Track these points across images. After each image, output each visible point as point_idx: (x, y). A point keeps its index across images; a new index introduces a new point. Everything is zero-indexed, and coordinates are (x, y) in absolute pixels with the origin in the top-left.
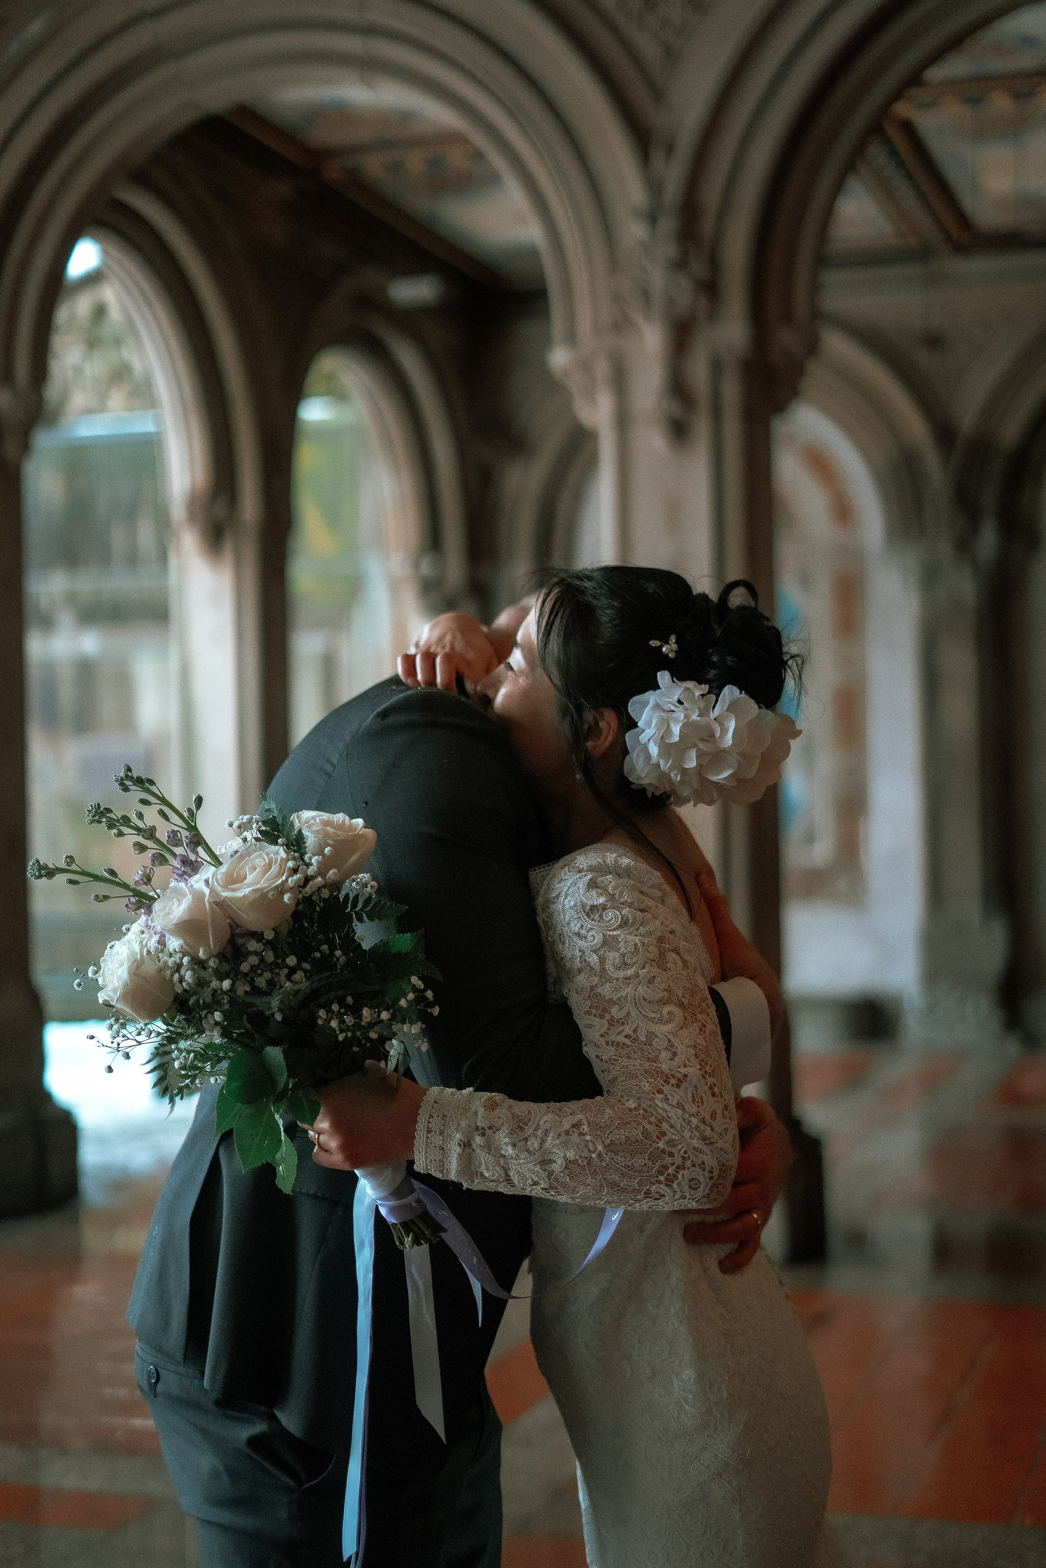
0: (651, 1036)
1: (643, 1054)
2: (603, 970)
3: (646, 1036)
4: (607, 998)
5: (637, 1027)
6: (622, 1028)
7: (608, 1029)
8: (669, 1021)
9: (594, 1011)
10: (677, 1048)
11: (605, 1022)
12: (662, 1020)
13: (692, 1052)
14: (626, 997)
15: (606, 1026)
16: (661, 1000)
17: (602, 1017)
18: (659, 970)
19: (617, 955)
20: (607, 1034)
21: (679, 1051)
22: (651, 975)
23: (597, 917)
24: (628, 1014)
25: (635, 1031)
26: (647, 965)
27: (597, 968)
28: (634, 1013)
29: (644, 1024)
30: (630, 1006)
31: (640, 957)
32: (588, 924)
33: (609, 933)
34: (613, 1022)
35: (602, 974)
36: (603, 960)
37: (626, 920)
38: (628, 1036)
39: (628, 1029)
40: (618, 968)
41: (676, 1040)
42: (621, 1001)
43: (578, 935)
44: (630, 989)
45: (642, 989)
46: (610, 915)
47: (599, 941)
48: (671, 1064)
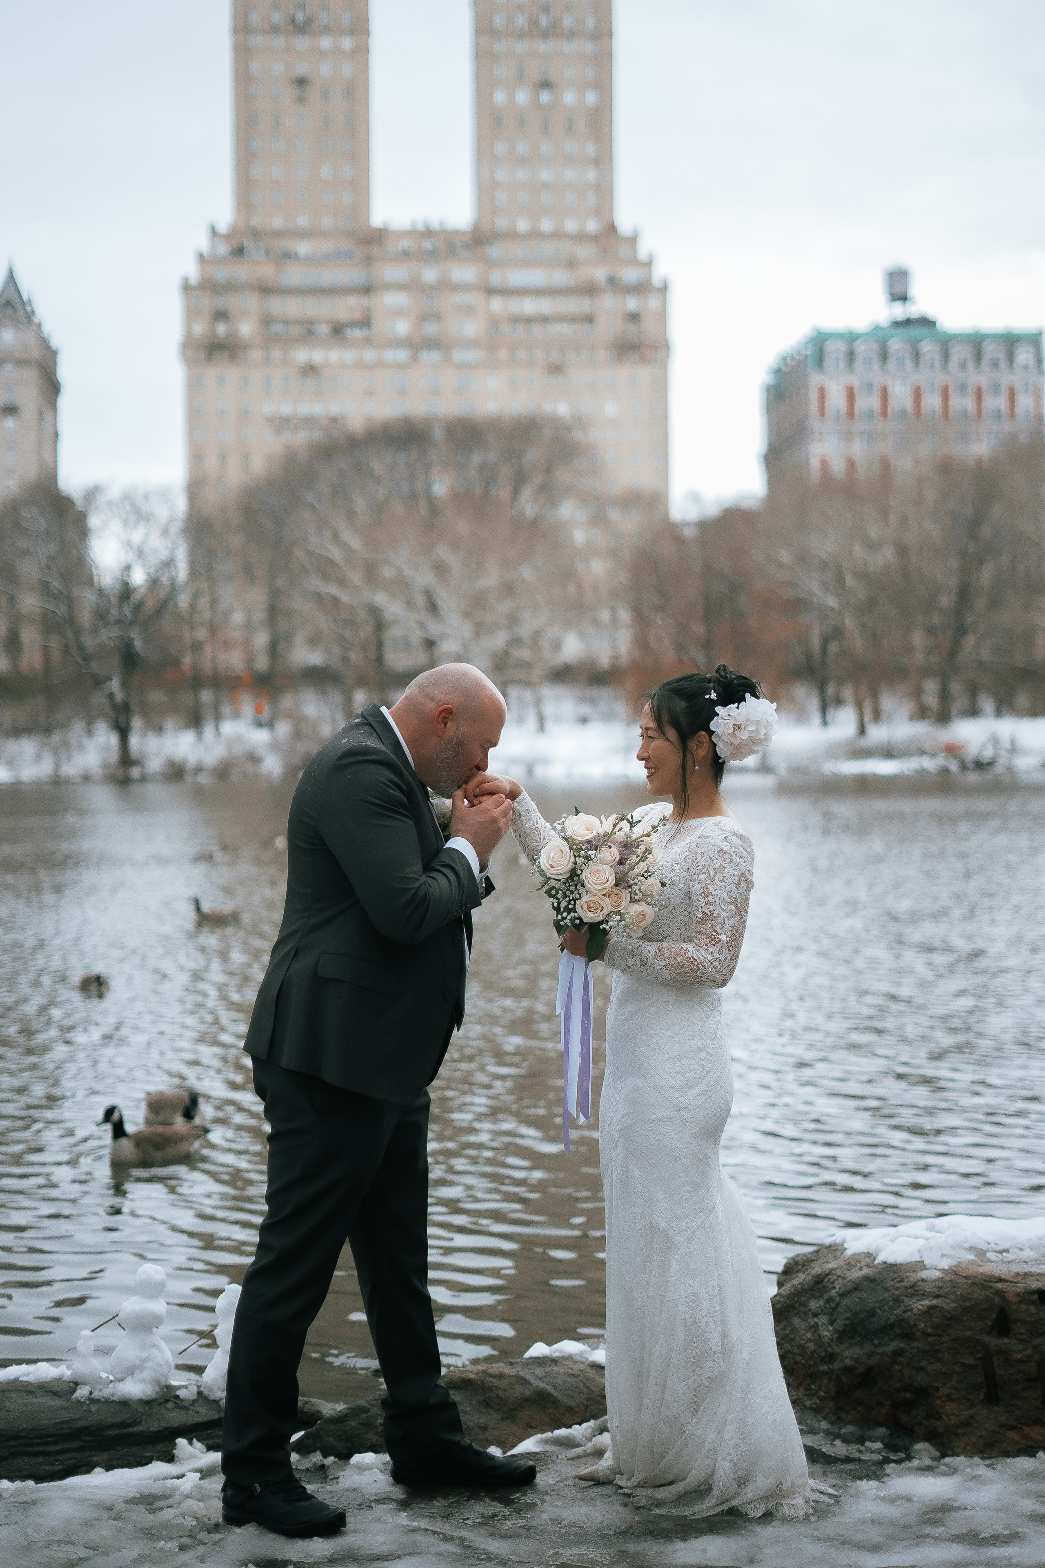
0: (719, 915)
1: (711, 922)
2: (714, 878)
3: (717, 915)
6: (709, 907)
7: (705, 906)
9: (703, 895)
11: (705, 901)
13: (730, 929)
14: (717, 895)
15: (704, 903)
16: (730, 903)
19: (722, 875)
20: (703, 907)
23: (721, 855)
24: (715, 902)
25: (714, 910)
28: (717, 903)
29: (718, 909)
30: (717, 899)
31: (730, 880)
32: (717, 856)
33: (723, 865)
34: (708, 903)
35: (713, 880)
36: (715, 874)
37: (732, 861)
38: (710, 911)
39: (712, 908)
40: (720, 881)
41: (727, 922)
42: (714, 896)
43: (711, 858)
44: (721, 892)
45: (725, 894)
46: (726, 856)
47: (718, 865)
48: (719, 930)
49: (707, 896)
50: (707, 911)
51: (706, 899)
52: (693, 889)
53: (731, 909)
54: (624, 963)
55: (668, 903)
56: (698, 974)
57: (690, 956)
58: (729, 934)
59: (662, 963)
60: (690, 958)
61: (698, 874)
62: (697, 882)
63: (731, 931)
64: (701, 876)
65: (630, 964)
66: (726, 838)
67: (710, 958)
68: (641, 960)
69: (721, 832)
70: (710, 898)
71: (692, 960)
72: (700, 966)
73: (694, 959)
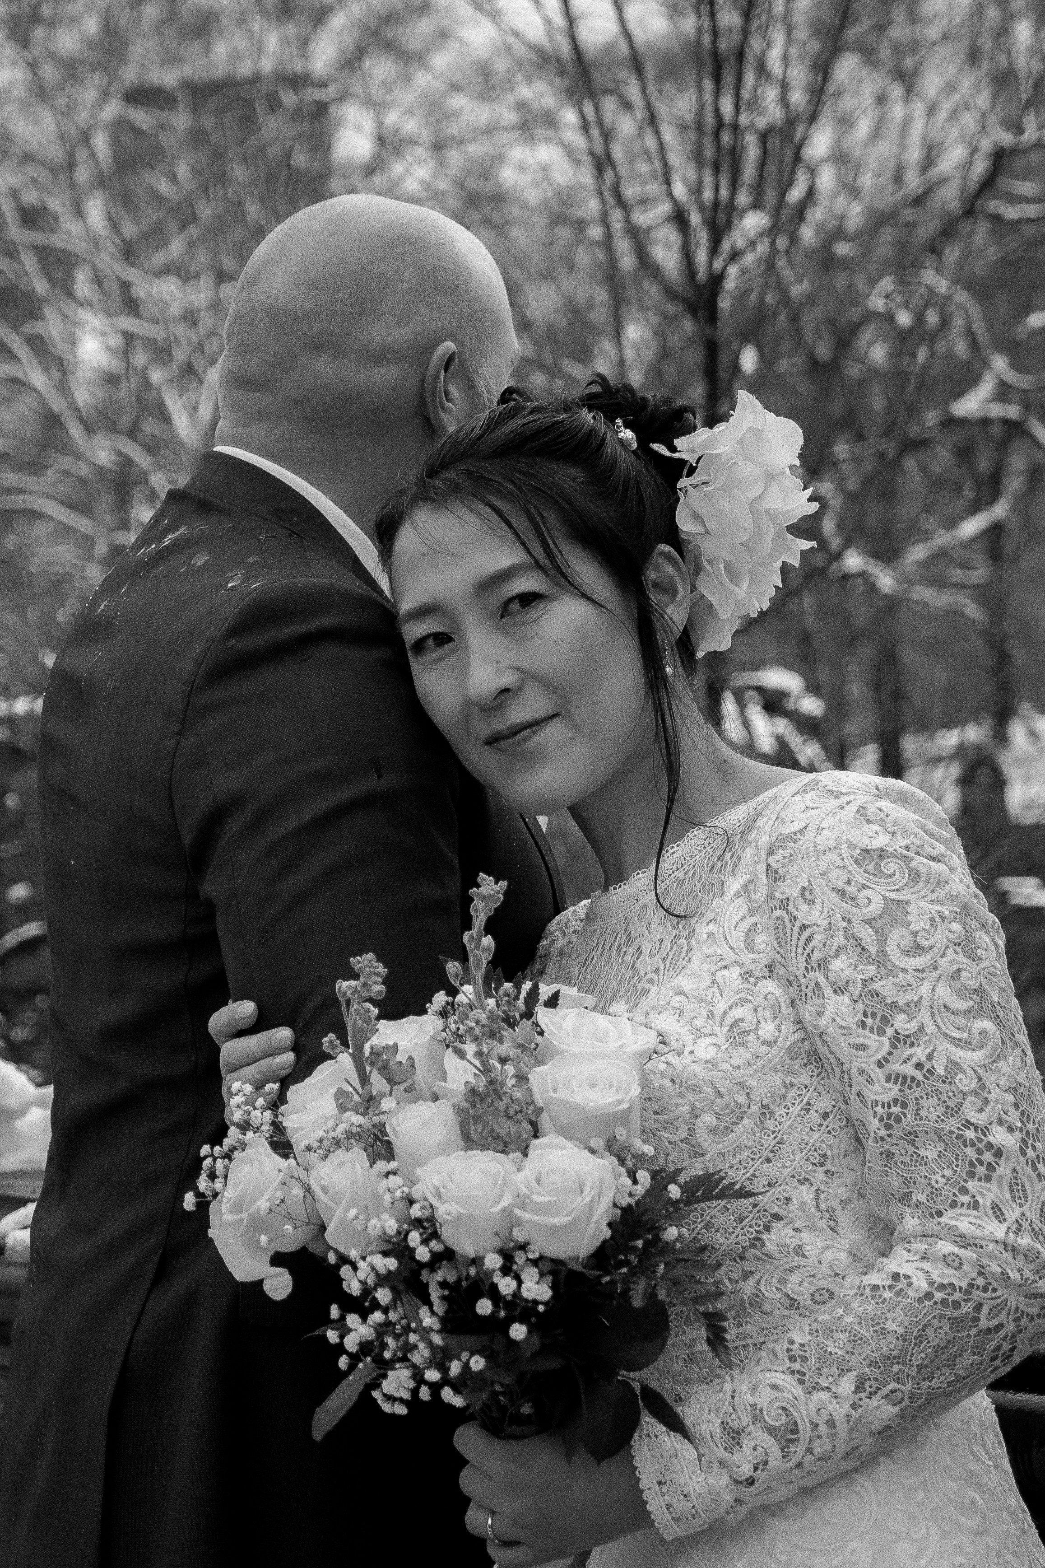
0: (954, 1067)
1: (939, 1099)
2: (883, 953)
3: (946, 1069)
4: (888, 1001)
5: (933, 1051)
6: (910, 1051)
7: (890, 1053)
8: (981, 1047)
9: (869, 1021)
10: (989, 1092)
11: (885, 1040)
12: (970, 1043)
13: (1010, 1098)
14: (918, 1003)
15: (886, 1047)
16: (969, 1011)
17: (881, 1032)
18: (965, 961)
19: (905, 932)
20: (887, 1061)
21: (992, 1097)
22: (956, 967)
23: (871, 868)
24: (921, 1029)
25: (930, 1057)
26: (950, 951)
27: (873, 950)
28: (930, 1029)
29: (944, 1047)
30: (924, 1016)
31: (939, 938)
32: (859, 877)
33: (893, 896)
34: (897, 1040)
35: (881, 960)
36: (882, 938)
37: (915, 876)
38: (919, 1066)
39: (919, 1053)
40: (906, 953)
41: (990, 1079)
42: (911, 1009)
43: (842, 893)
44: (925, 990)
45: (942, 990)
46: (891, 866)
47: (877, 906)
48: (979, 1119)
49: (885, 1020)
50: (908, 1069)
51: (890, 1031)
52: (824, 1021)
53: (983, 1033)
54: (725, 1480)
55: (742, 1099)
56: (984, 1323)
57: (925, 1286)
58: (1013, 1117)
59: (846, 1386)
60: (929, 1295)
61: (823, 965)
62: (828, 991)
63: (1016, 1105)
64: (837, 964)
65: (746, 1470)
66: (862, 811)
67: (999, 1231)
68: (771, 1431)
69: (834, 803)
70: (900, 1022)
71: (939, 1296)
72: (977, 1294)
73: (941, 1287)
